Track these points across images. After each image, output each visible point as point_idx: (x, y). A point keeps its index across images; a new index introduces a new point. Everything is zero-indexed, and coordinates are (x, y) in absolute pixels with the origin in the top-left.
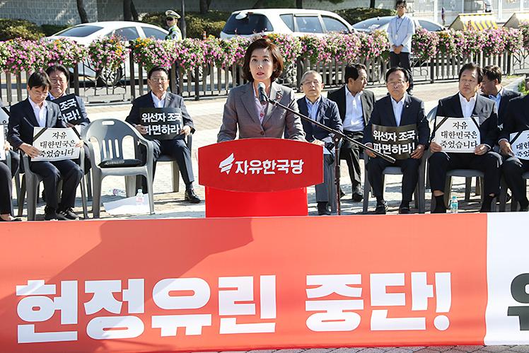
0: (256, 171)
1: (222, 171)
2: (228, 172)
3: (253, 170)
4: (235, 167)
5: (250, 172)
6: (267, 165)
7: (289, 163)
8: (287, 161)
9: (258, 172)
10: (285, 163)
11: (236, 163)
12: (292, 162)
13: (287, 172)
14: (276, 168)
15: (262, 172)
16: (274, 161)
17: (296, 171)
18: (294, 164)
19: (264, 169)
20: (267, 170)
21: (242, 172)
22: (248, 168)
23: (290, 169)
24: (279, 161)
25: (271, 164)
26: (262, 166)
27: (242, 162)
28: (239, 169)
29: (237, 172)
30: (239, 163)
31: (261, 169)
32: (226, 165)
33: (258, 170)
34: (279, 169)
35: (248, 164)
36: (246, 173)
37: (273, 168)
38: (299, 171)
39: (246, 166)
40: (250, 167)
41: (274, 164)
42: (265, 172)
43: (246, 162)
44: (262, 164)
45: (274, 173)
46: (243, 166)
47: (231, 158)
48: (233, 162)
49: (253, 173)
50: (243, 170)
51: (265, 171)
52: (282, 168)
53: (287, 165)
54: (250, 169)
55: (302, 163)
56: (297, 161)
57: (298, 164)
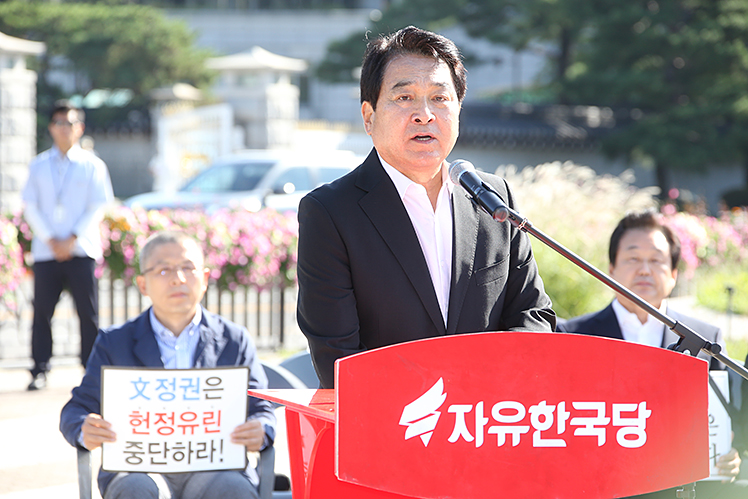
0: (509, 437)
1: (409, 435)
2: (426, 439)
3: (500, 432)
4: (446, 422)
5: (490, 439)
6: (542, 418)
7: (609, 413)
8: (600, 406)
9: (516, 441)
10: (594, 413)
11: (452, 409)
12: (617, 408)
13: (602, 441)
14: (570, 428)
15: (527, 438)
16: (562, 405)
17: (627, 437)
18: (624, 415)
19: (533, 430)
20: (545, 435)
21: (468, 438)
22: (486, 428)
23: (612, 430)
24: (578, 405)
25: (555, 413)
26: (526, 421)
27: (468, 408)
28: (460, 429)
29: (453, 439)
30: (460, 410)
31: (525, 429)
32: (420, 416)
33: (517, 432)
34: (578, 432)
35: (487, 413)
36: (479, 442)
37: (561, 429)
38: (635, 437)
39: (481, 421)
40: (493, 422)
41: (563, 415)
42: (538, 442)
43: (480, 406)
44: (528, 415)
45: (561, 443)
46: (470, 419)
47: (435, 395)
48: (443, 409)
49: (501, 441)
50: (473, 433)
51: (536, 436)
52: (588, 428)
53: (602, 420)
54: (492, 430)
55: (644, 413)
56: (631, 407)
57: (634, 415)
